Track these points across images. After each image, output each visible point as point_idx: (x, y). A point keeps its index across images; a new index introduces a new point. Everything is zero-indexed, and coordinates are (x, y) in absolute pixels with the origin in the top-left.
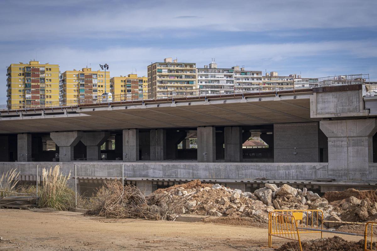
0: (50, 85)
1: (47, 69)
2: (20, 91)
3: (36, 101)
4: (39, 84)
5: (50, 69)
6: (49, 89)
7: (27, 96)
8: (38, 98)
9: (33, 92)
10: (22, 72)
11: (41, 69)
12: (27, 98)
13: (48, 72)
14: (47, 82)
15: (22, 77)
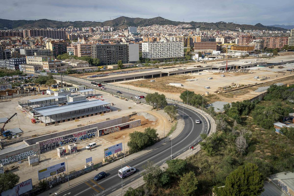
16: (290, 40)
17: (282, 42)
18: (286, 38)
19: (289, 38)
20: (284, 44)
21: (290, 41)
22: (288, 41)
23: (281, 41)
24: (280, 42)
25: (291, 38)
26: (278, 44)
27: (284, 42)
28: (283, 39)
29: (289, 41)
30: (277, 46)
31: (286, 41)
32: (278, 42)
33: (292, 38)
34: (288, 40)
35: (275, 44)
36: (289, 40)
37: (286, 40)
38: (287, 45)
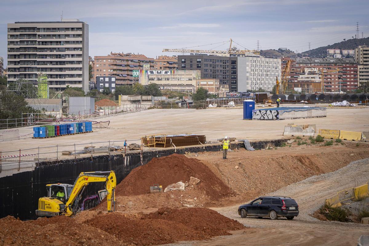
16: (363, 72)
17: (344, 78)
18: (352, 69)
19: (359, 67)
20: (349, 81)
21: (363, 76)
22: (358, 76)
23: (341, 74)
25: (362, 67)
26: (335, 81)
27: (348, 76)
28: (347, 70)
29: (360, 76)
30: (333, 87)
31: (352, 74)
32: (335, 78)
33: (366, 68)
34: (357, 71)
35: (328, 83)
36: (360, 72)
37: (352, 72)
38: (356, 83)
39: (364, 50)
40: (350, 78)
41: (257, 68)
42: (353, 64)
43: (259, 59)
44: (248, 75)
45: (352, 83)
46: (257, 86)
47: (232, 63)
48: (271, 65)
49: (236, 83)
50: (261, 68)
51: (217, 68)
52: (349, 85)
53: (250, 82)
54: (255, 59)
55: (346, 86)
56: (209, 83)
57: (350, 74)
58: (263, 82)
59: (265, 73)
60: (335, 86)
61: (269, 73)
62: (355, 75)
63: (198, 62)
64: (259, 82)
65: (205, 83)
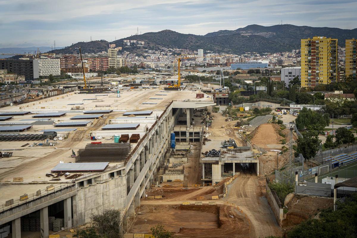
0: (322, 51)
1: (321, 41)
2: (306, 55)
3: (314, 61)
4: (315, 51)
5: (322, 41)
6: (321, 54)
7: (309, 58)
8: (314, 59)
9: (312, 56)
10: (307, 44)
11: (317, 42)
12: (309, 59)
13: (321, 43)
14: (320, 49)
15: (307, 47)
16: (111, 61)
17: (102, 64)
18: (106, 59)
19: (109, 58)
20: (104, 66)
21: (111, 63)
23: (101, 62)
24: (100, 64)
25: (110, 58)
26: (98, 66)
27: (104, 63)
28: (103, 60)
29: (110, 63)
31: (106, 62)
32: (98, 64)
33: (112, 59)
34: (108, 61)
35: (94, 66)
36: (110, 61)
37: (106, 61)
38: (108, 67)
39: (111, 51)
40: (105, 64)
41: (46, 64)
42: (106, 57)
43: (47, 60)
44: (41, 68)
45: (106, 67)
46: (46, 73)
47: (30, 63)
48: (54, 62)
49: (33, 73)
50: (48, 64)
51: (21, 66)
52: (104, 67)
53: (42, 71)
54: (44, 60)
55: (103, 68)
56: (11, 76)
57: (105, 62)
58: (49, 71)
59: (51, 67)
60: (98, 68)
61: (53, 66)
62: (107, 63)
63: (10, 63)
64: (47, 71)
65: (9, 76)
